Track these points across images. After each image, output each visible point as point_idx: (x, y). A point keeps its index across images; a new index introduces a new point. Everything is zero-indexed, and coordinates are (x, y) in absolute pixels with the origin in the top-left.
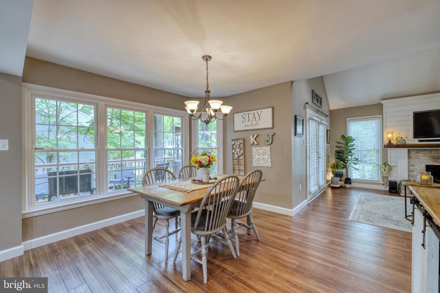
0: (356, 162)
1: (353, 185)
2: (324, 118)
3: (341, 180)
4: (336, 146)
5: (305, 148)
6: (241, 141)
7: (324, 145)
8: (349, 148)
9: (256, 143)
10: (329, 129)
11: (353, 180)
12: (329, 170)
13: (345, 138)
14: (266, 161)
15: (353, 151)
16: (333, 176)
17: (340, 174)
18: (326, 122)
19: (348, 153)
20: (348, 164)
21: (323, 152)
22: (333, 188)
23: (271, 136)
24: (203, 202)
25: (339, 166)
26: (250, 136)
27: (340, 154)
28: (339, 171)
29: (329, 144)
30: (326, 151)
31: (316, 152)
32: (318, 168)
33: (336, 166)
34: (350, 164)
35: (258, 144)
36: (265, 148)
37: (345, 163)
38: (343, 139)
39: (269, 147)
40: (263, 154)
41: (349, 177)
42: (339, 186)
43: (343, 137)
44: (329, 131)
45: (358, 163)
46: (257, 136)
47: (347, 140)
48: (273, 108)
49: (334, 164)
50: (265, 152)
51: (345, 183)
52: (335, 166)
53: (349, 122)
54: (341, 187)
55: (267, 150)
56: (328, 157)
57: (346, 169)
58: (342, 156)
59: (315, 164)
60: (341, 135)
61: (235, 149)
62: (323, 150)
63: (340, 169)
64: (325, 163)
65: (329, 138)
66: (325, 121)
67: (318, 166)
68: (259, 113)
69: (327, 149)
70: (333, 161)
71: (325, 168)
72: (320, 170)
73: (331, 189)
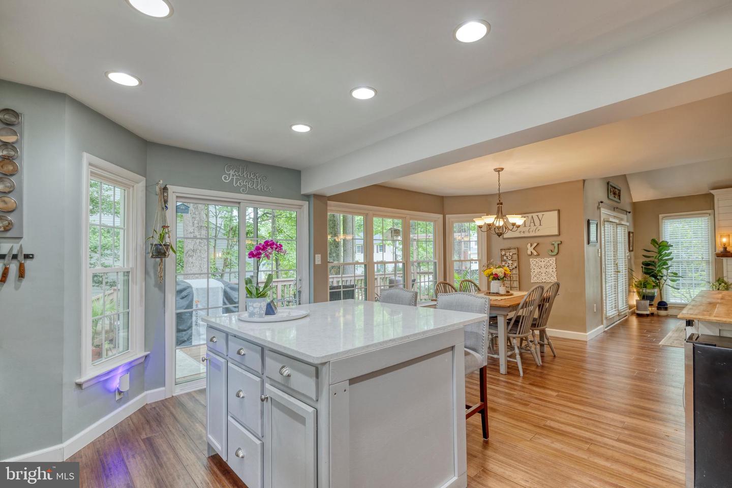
0: (675, 278)
1: (670, 312)
2: (624, 217)
3: (651, 305)
4: (644, 256)
5: (599, 259)
6: (515, 251)
7: (625, 254)
8: (664, 258)
9: (535, 253)
10: (632, 230)
11: (670, 304)
12: (632, 290)
13: (657, 244)
14: (549, 276)
15: (669, 263)
16: (638, 299)
17: (650, 296)
18: (627, 222)
19: (662, 265)
20: (662, 281)
21: (623, 264)
22: (639, 316)
23: (556, 245)
24: (521, 305)
25: (649, 284)
26: (528, 244)
27: (650, 267)
28: (648, 291)
29: (632, 253)
30: (628, 263)
31: (614, 264)
32: (616, 287)
33: (644, 285)
34: (665, 281)
35: (539, 255)
36: (548, 259)
37: (658, 280)
38: (654, 245)
39: (554, 259)
40: (546, 267)
41: (664, 300)
42: (648, 312)
43: (654, 242)
44: (633, 233)
45: (677, 280)
46: (538, 244)
47: (661, 246)
48: (559, 211)
49: (640, 281)
50: (548, 264)
51: (659, 308)
52: (641, 284)
53: (664, 221)
54: (652, 314)
55: (551, 262)
56: (630, 271)
57: (660, 288)
58: (652, 269)
59: (613, 280)
60: (652, 238)
61: (505, 261)
62: (623, 262)
63: (649, 289)
64: (627, 280)
65: (631, 244)
66: (627, 220)
67: (616, 283)
68: (540, 217)
69: (630, 260)
70: (639, 276)
71: (627, 286)
72: (620, 289)
73: (637, 317)
